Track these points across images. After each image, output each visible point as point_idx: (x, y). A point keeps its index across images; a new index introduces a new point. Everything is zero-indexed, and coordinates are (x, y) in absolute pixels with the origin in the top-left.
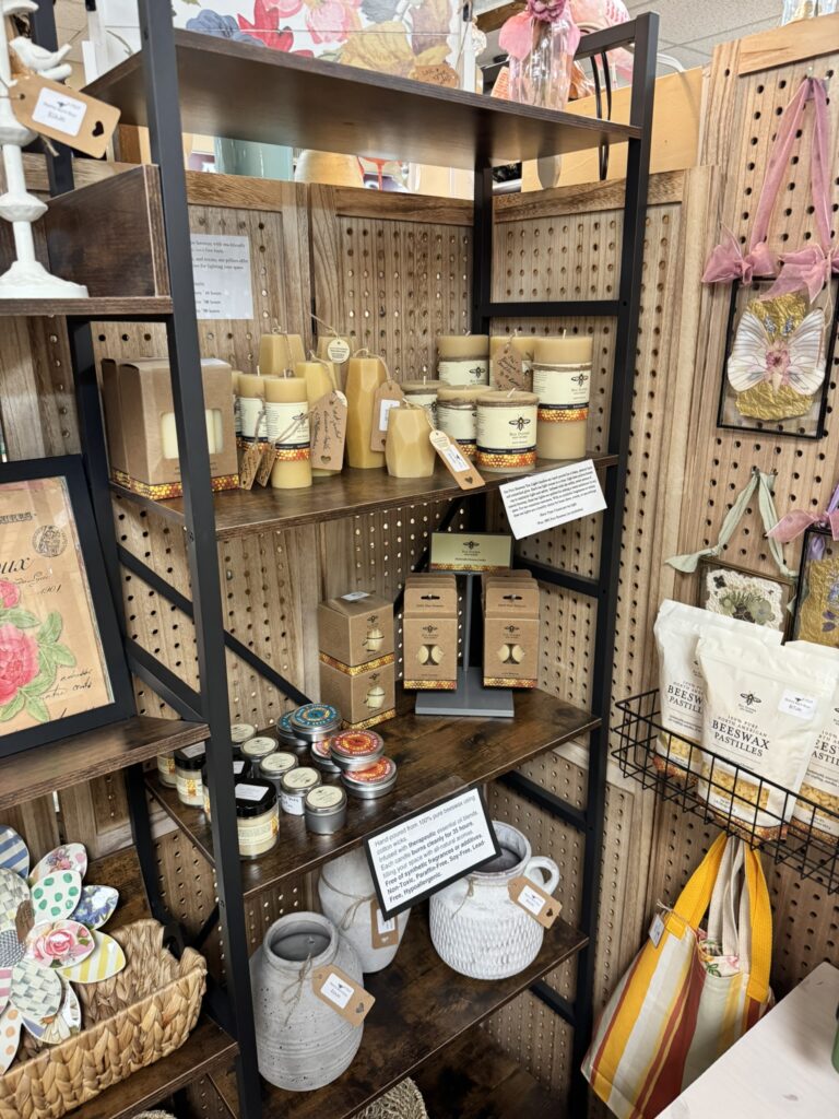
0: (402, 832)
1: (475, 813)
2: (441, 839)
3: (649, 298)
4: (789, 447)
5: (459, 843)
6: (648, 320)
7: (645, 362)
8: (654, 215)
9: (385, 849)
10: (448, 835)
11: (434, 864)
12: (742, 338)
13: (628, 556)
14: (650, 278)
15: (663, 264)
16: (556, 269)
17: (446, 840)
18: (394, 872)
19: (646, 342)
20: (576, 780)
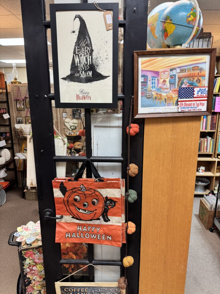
3: (9, 101)
4: (22, 111)
6: (10, 103)
7: (10, 106)
8: (9, 95)
12: (18, 104)
13: (12, 122)
14: (9, 100)
15: (10, 99)
19: (10, 104)
20: (10, 145)
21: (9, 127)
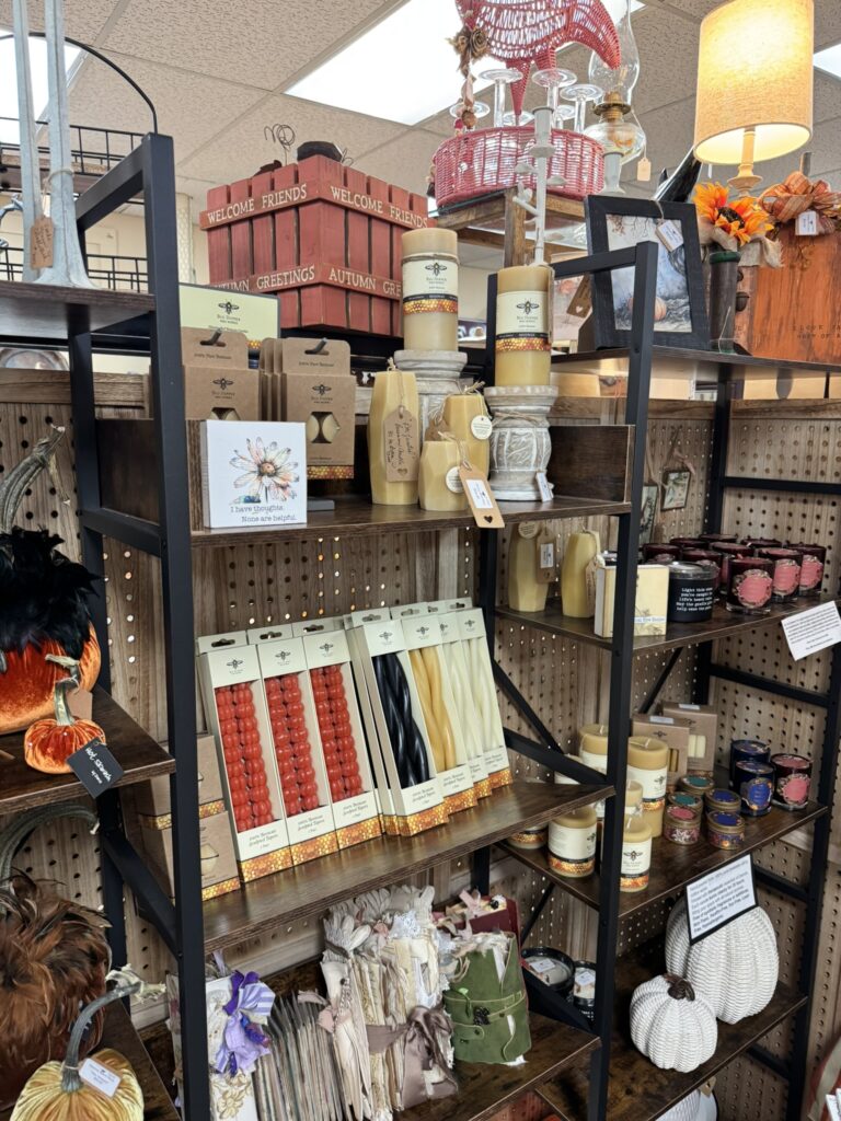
0: (705, 882)
1: (746, 873)
2: (725, 890)
5: (734, 894)
9: (695, 894)
10: (730, 887)
11: (719, 908)
16: (789, 455)
17: (729, 891)
18: (698, 911)
20: (794, 860)
21: (822, 712)
